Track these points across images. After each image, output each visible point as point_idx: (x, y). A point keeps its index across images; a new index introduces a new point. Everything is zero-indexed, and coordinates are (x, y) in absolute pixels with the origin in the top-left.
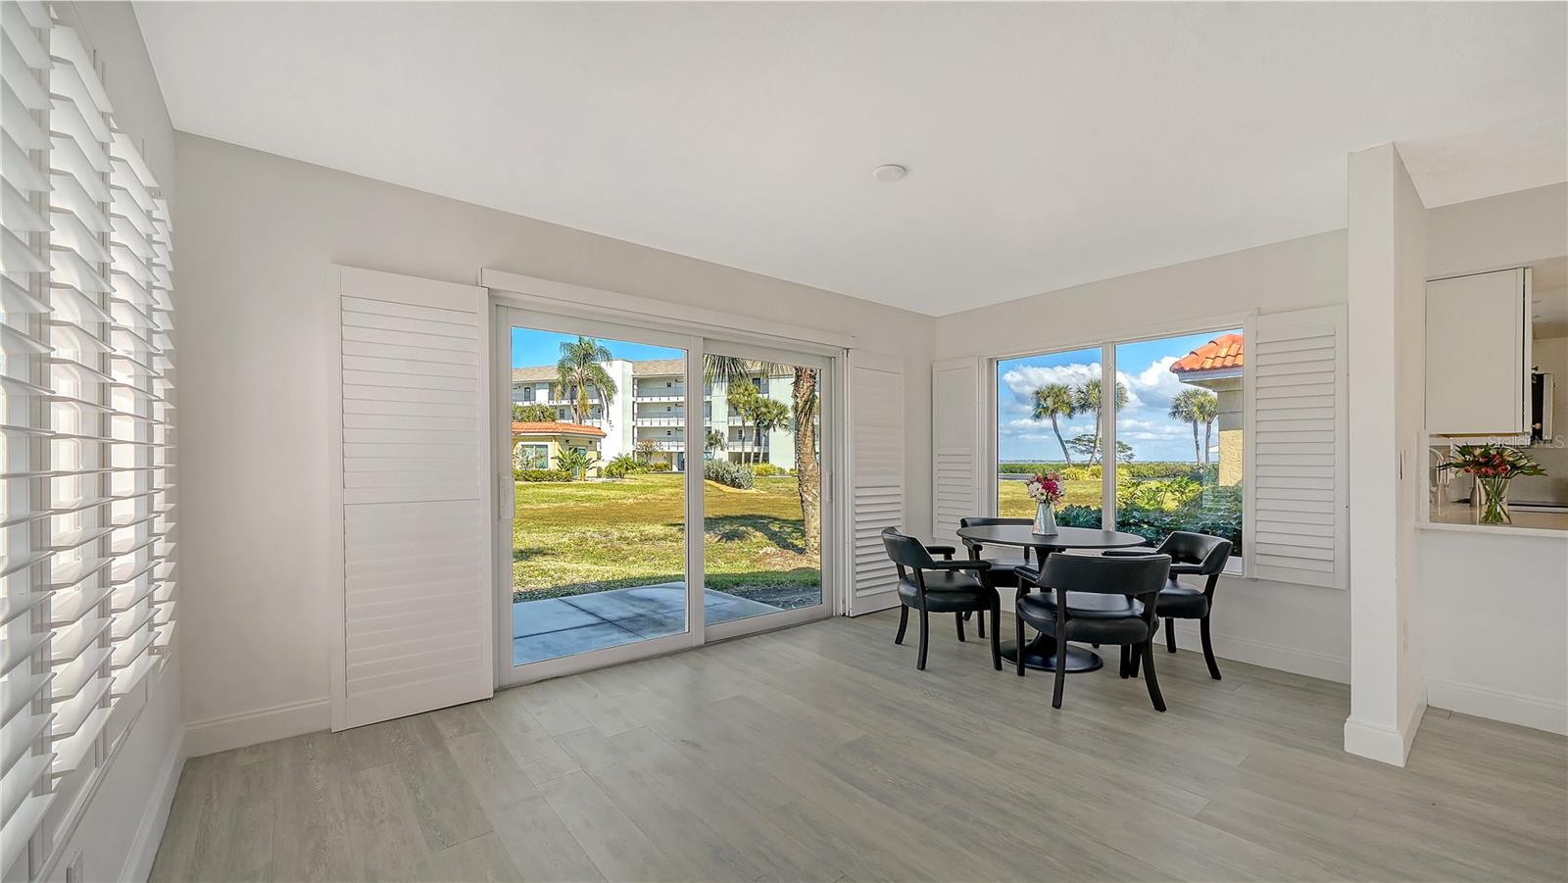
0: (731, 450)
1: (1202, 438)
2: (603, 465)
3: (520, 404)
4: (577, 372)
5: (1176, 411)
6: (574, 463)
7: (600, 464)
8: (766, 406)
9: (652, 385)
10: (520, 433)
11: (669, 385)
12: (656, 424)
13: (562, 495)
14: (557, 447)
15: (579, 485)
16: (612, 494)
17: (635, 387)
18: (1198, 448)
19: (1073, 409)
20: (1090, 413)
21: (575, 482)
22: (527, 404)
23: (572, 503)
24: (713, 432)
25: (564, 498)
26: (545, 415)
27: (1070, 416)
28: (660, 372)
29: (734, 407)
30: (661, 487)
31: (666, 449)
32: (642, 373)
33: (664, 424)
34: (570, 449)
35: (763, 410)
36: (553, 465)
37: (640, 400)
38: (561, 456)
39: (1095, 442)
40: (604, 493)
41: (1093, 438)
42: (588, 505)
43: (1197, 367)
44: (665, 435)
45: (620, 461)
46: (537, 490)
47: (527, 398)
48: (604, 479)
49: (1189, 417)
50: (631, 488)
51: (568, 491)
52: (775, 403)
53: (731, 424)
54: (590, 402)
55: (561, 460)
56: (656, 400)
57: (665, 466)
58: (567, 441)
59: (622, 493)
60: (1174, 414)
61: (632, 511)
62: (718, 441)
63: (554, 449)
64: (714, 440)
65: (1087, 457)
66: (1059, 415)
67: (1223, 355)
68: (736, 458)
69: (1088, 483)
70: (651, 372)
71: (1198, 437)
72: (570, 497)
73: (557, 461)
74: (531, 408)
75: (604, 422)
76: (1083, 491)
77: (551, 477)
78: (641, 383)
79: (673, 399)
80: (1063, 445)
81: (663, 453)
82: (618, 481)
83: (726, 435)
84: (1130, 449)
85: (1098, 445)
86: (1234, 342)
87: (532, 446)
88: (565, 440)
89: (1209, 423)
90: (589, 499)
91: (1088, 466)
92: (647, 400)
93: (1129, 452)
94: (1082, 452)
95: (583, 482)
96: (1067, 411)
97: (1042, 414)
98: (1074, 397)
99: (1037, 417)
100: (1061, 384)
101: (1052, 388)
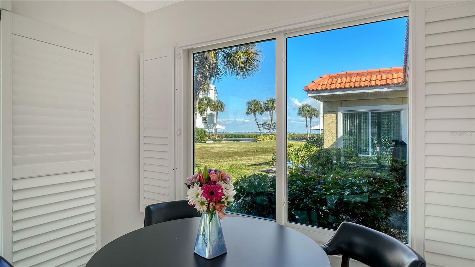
1: (309, 124)
18: (307, 127)
19: (262, 111)
20: (268, 113)
27: (261, 114)
39: (270, 125)
41: (270, 123)
43: (315, 89)
49: (304, 116)
60: (299, 113)
65: (268, 131)
66: (257, 113)
67: (326, 84)
69: (268, 142)
71: (307, 123)
76: (266, 146)
80: (258, 126)
85: (272, 126)
86: (330, 78)
89: (311, 118)
91: (268, 135)
94: (266, 129)
96: (260, 111)
97: (250, 112)
98: (263, 105)
99: (248, 113)
100: (258, 99)
101: (254, 101)
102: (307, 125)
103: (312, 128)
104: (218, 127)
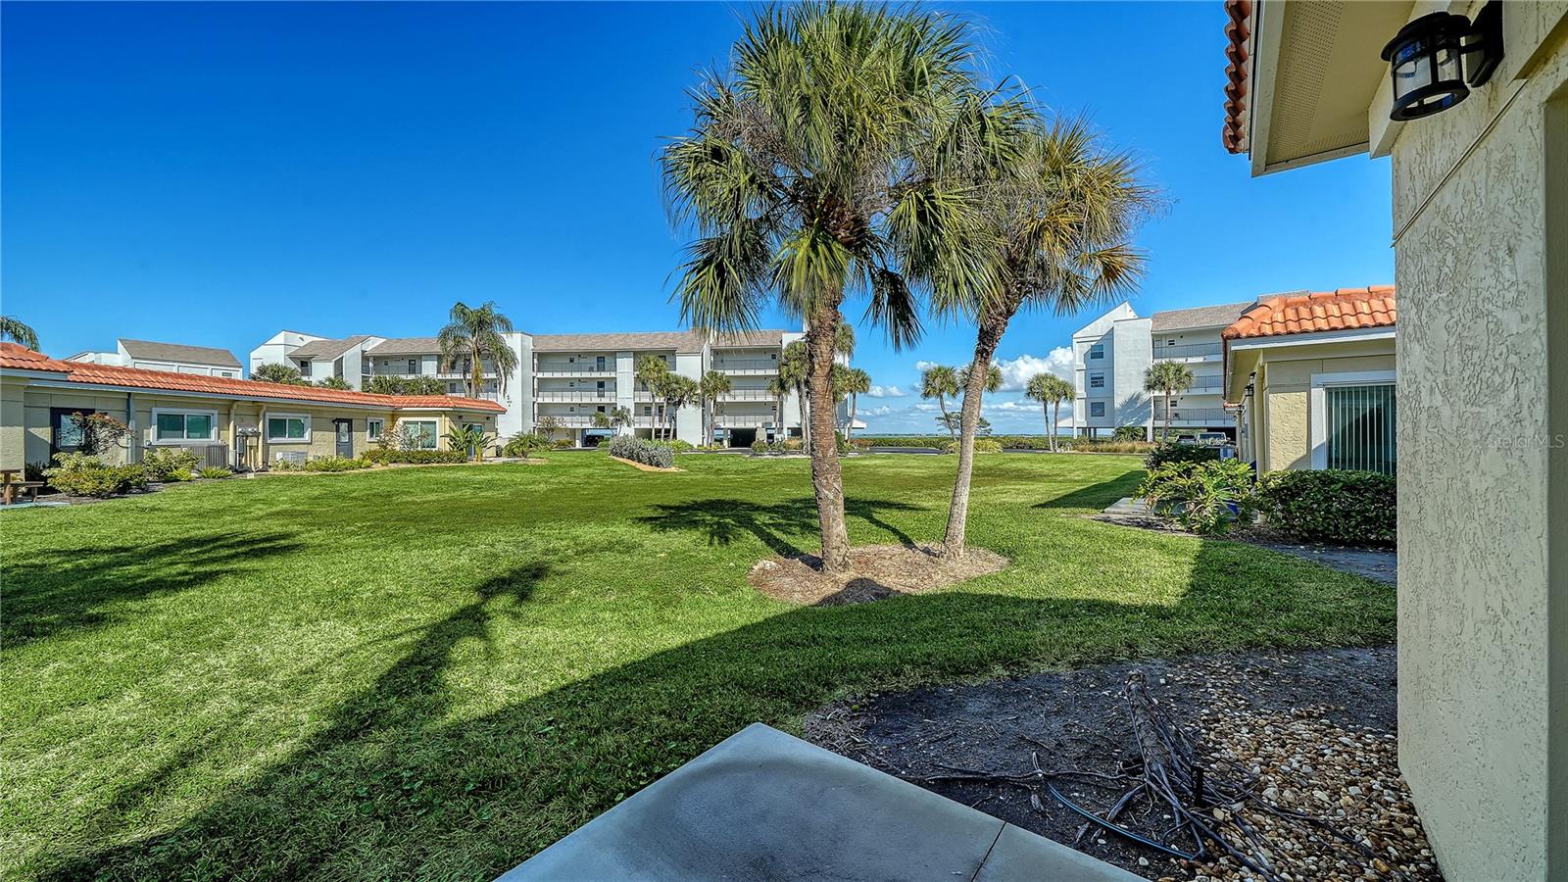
0: (637, 426)
1: (1050, 415)
2: (503, 444)
3: (404, 377)
4: (470, 343)
5: (1030, 393)
6: (469, 442)
7: (498, 442)
8: (677, 383)
9: (551, 360)
10: (401, 407)
11: (572, 361)
12: (557, 400)
13: (455, 480)
14: (447, 423)
15: (474, 467)
16: (518, 477)
17: (536, 361)
19: (957, 390)
21: (470, 463)
22: (411, 377)
23: (468, 493)
24: (619, 408)
25: (458, 485)
26: (434, 388)
27: (955, 397)
28: (562, 346)
29: (641, 384)
30: (570, 466)
31: (569, 426)
32: (543, 348)
33: (567, 400)
34: (464, 426)
35: (674, 386)
36: (442, 445)
37: (540, 375)
38: (453, 435)
40: (507, 477)
42: (490, 494)
43: (1255, 332)
44: (568, 411)
45: (521, 439)
46: (422, 475)
47: (412, 371)
48: (506, 459)
49: (1041, 398)
50: (538, 469)
51: (462, 475)
52: (685, 379)
53: (637, 400)
54: (485, 376)
55: (452, 439)
56: (557, 375)
57: (570, 443)
58: (460, 417)
59: (529, 476)
60: (1028, 394)
61: (550, 502)
62: (624, 418)
63: (443, 426)
64: (621, 417)
66: (945, 395)
67: (1281, 320)
68: (647, 434)
70: (551, 346)
71: (1048, 414)
72: (466, 484)
73: (448, 439)
74: (416, 381)
75: (500, 396)
77: (440, 457)
78: (542, 358)
79: (577, 375)
81: (566, 429)
82: (520, 461)
83: (633, 412)
84: (989, 425)
87: (417, 423)
88: (457, 415)
89: (1057, 402)
90: (491, 485)
92: (548, 375)
93: (988, 428)
95: (479, 463)
96: (953, 390)
97: (932, 392)
98: (958, 378)
99: (927, 395)
100: (947, 365)
101: (940, 370)
102: (1047, 418)
103: (1059, 424)
104: (856, 423)
